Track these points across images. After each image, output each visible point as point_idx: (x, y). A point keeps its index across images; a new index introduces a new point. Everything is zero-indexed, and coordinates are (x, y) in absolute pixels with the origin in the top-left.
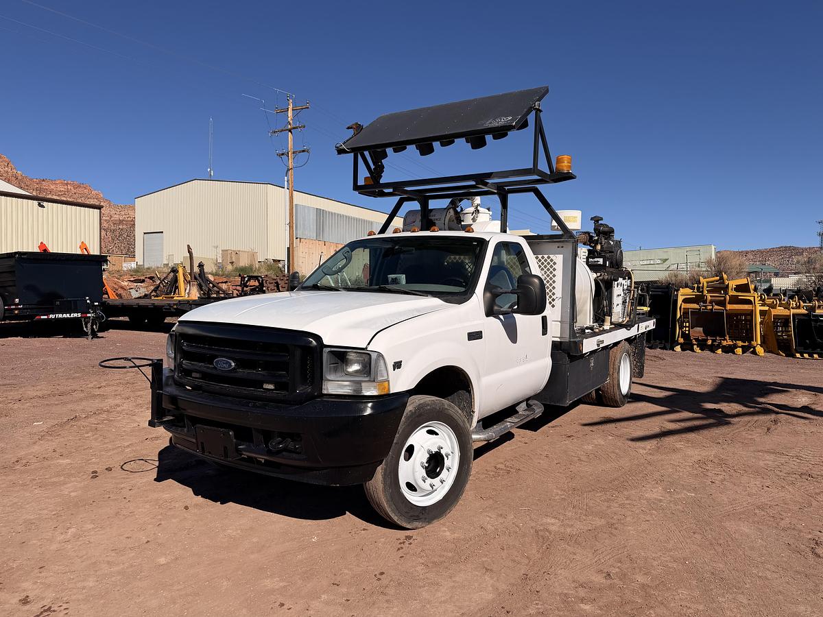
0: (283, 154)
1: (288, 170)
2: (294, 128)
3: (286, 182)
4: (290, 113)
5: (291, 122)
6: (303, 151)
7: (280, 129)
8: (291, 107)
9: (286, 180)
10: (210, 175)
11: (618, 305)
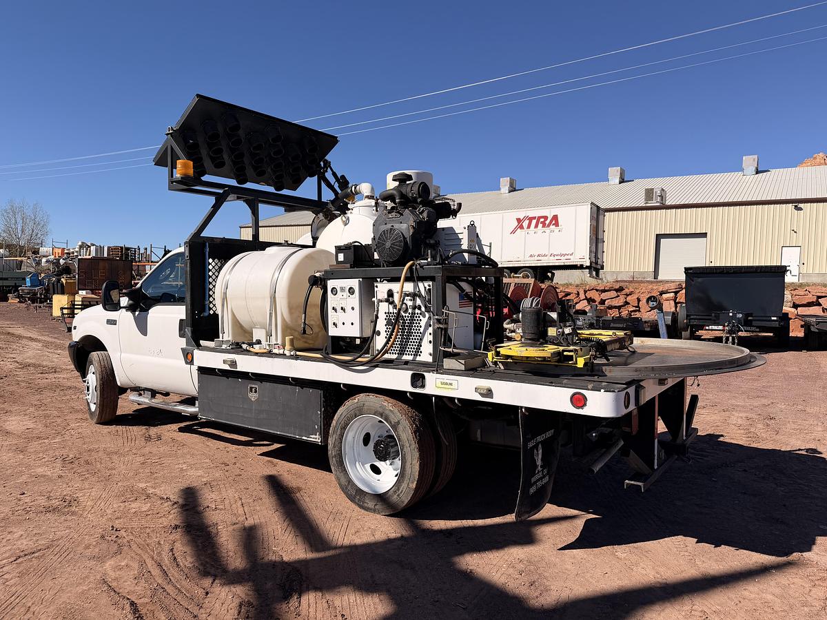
11: (344, 324)
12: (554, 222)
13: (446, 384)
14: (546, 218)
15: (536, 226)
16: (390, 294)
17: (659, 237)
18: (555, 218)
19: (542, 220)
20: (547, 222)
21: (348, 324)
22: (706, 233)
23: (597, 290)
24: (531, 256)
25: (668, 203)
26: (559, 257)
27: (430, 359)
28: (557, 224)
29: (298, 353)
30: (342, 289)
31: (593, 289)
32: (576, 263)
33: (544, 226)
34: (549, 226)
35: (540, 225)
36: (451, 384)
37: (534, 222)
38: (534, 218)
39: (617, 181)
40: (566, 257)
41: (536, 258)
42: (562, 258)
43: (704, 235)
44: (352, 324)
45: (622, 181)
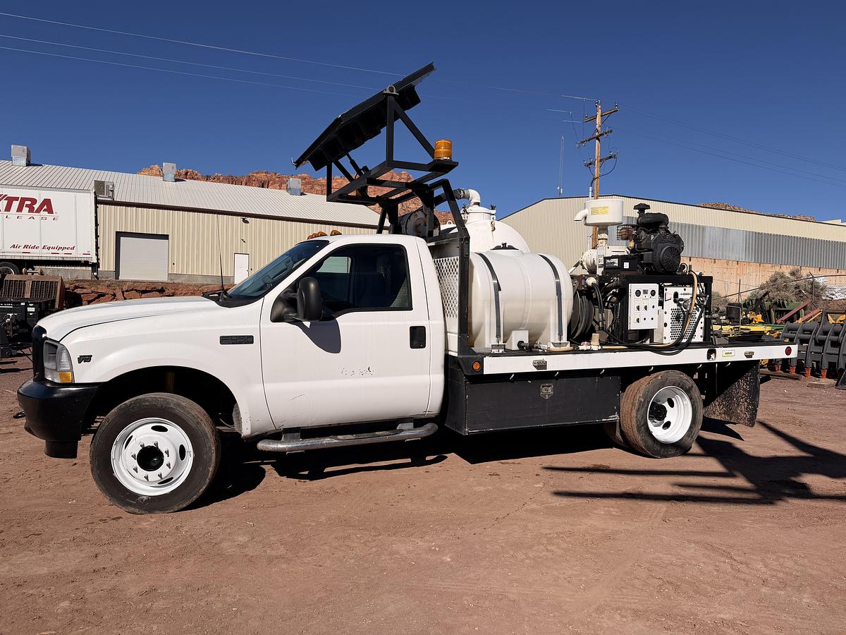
0: (590, 164)
1: (594, 179)
2: (601, 135)
3: (590, 193)
4: (598, 120)
5: (599, 129)
6: (610, 157)
7: (588, 138)
8: (599, 113)
9: (591, 190)
10: (560, 193)
11: (645, 319)
12: (45, 207)
13: (728, 353)
14: (34, 201)
15: (20, 209)
16: (676, 295)
17: (119, 235)
18: (47, 202)
19: (29, 203)
20: (36, 206)
21: (649, 319)
22: (168, 236)
23: (137, 291)
24: (14, 246)
25: (117, 199)
26: (55, 251)
27: (701, 340)
28: (50, 211)
29: (604, 347)
30: (645, 292)
31: (132, 290)
32: (80, 259)
33: (31, 210)
34: (38, 211)
35: (26, 210)
36: (731, 353)
37: (16, 204)
38: (16, 199)
39: (24, 162)
40: (66, 251)
41: (22, 249)
42: (60, 251)
43: (166, 237)
44: (652, 319)
45: (28, 164)
